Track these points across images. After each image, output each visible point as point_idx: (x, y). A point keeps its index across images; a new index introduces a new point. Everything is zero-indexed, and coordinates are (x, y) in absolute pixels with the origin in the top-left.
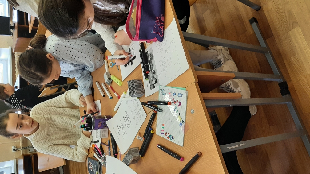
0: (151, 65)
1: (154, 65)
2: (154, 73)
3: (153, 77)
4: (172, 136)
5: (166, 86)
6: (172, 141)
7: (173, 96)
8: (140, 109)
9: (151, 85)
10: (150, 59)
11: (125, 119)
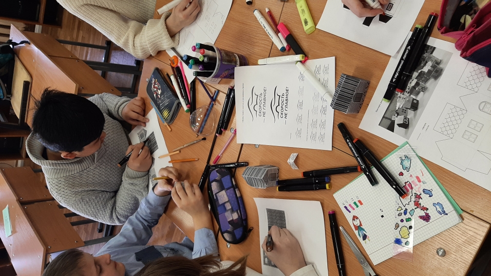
0: (417, 84)
1: (427, 94)
2: (415, 106)
3: (404, 111)
4: (364, 232)
5: (421, 159)
6: (361, 239)
7: (422, 193)
8: (323, 125)
9: (386, 118)
10: (426, 69)
11: (277, 98)
